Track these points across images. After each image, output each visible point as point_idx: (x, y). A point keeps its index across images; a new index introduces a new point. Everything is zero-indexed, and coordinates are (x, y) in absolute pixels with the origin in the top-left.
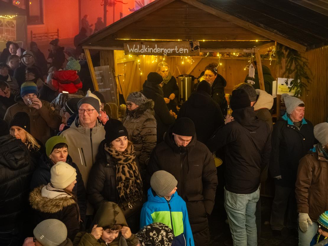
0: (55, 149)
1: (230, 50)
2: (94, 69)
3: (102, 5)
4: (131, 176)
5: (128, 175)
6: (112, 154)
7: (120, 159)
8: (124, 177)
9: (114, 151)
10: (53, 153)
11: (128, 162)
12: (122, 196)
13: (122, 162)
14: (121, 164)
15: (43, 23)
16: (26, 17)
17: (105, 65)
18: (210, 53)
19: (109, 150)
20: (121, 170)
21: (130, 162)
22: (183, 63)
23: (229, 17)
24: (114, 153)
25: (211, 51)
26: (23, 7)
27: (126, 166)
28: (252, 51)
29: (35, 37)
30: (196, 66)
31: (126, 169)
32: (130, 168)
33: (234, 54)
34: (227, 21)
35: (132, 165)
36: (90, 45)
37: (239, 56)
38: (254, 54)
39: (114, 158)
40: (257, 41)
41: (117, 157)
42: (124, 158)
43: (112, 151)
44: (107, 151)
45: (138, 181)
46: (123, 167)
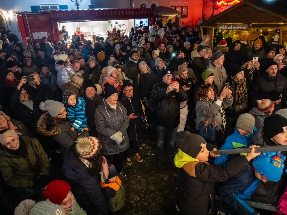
0: (210, 77)
1: (267, 28)
2: (204, 36)
3: (212, 9)
4: (243, 92)
5: (242, 92)
6: (235, 80)
7: (239, 84)
8: (240, 92)
9: (236, 79)
10: (208, 78)
11: (242, 86)
12: (236, 101)
13: (239, 85)
14: (239, 86)
15: (187, 18)
16: (181, 15)
17: (209, 34)
18: (257, 29)
19: (234, 78)
20: (239, 89)
21: (243, 86)
22: (243, 34)
23: (270, 12)
24: (236, 80)
25: (258, 28)
26: (181, 11)
27: (241, 87)
28: (279, 28)
29: (183, 24)
30: (250, 36)
31: (241, 88)
32: (243, 88)
33: (269, 30)
34: (268, 14)
35: (244, 87)
36: (203, 26)
37: (271, 32)
38: (279, 30)
39: (236, 83)
40: (282, 24)
41: (238, 82)
42: (241, 84)
43: (235, 79)
44: (233, 79)
45: (246, 96)
46: (240, 87)
